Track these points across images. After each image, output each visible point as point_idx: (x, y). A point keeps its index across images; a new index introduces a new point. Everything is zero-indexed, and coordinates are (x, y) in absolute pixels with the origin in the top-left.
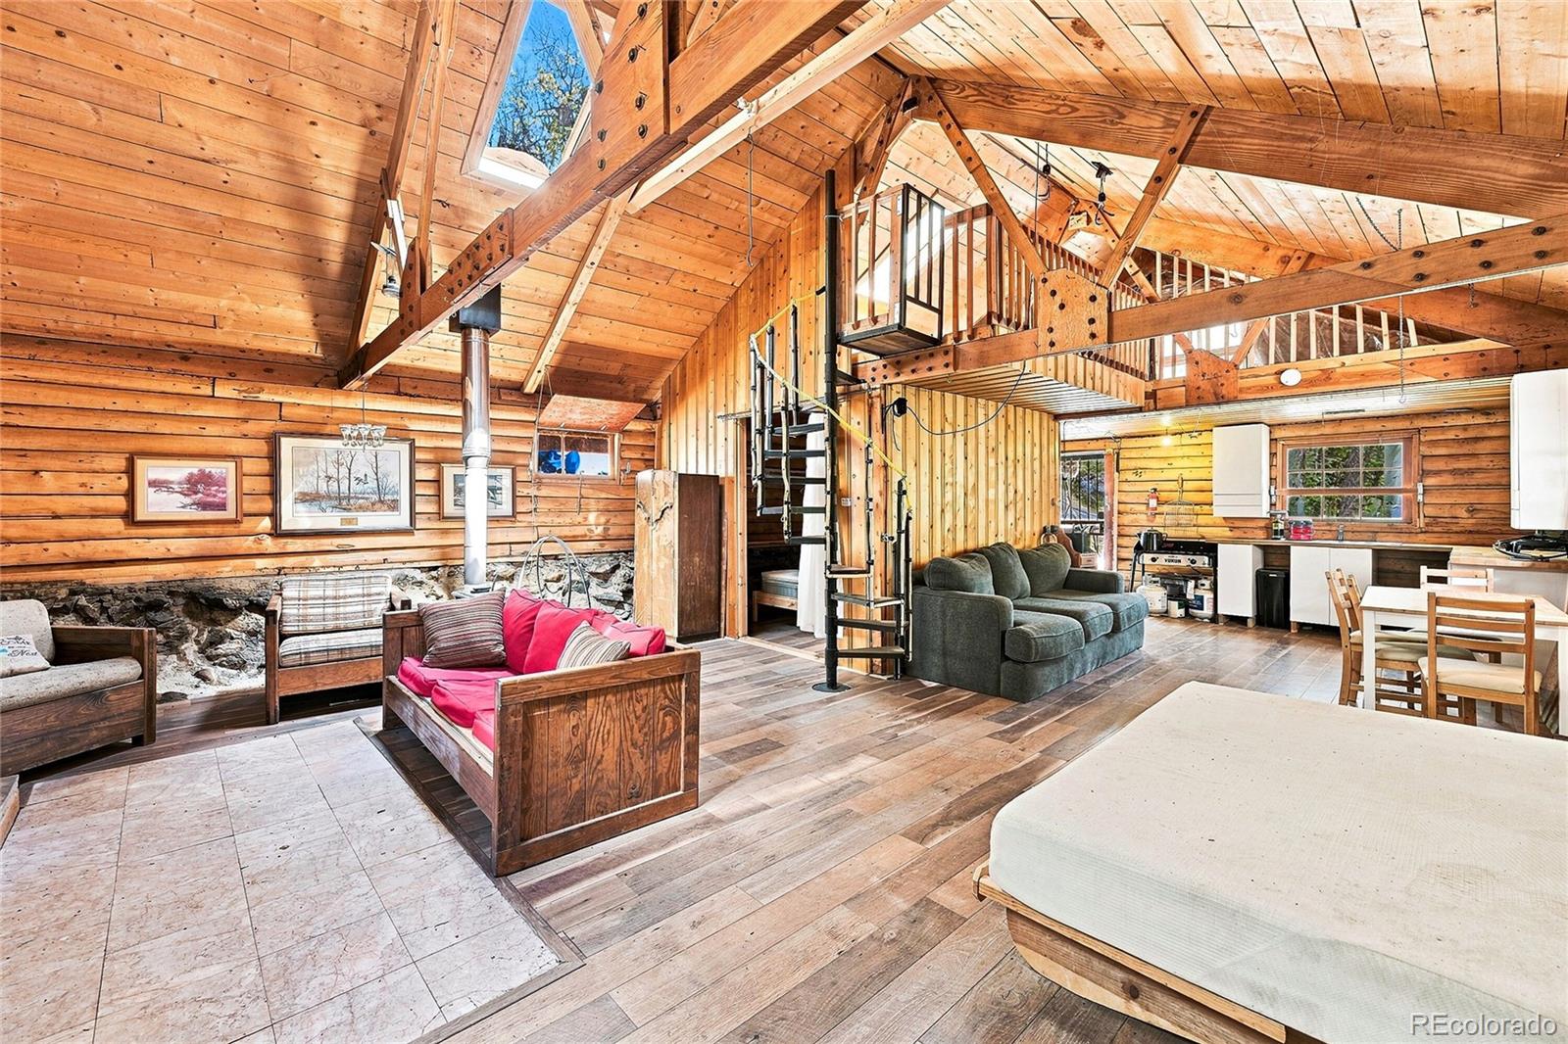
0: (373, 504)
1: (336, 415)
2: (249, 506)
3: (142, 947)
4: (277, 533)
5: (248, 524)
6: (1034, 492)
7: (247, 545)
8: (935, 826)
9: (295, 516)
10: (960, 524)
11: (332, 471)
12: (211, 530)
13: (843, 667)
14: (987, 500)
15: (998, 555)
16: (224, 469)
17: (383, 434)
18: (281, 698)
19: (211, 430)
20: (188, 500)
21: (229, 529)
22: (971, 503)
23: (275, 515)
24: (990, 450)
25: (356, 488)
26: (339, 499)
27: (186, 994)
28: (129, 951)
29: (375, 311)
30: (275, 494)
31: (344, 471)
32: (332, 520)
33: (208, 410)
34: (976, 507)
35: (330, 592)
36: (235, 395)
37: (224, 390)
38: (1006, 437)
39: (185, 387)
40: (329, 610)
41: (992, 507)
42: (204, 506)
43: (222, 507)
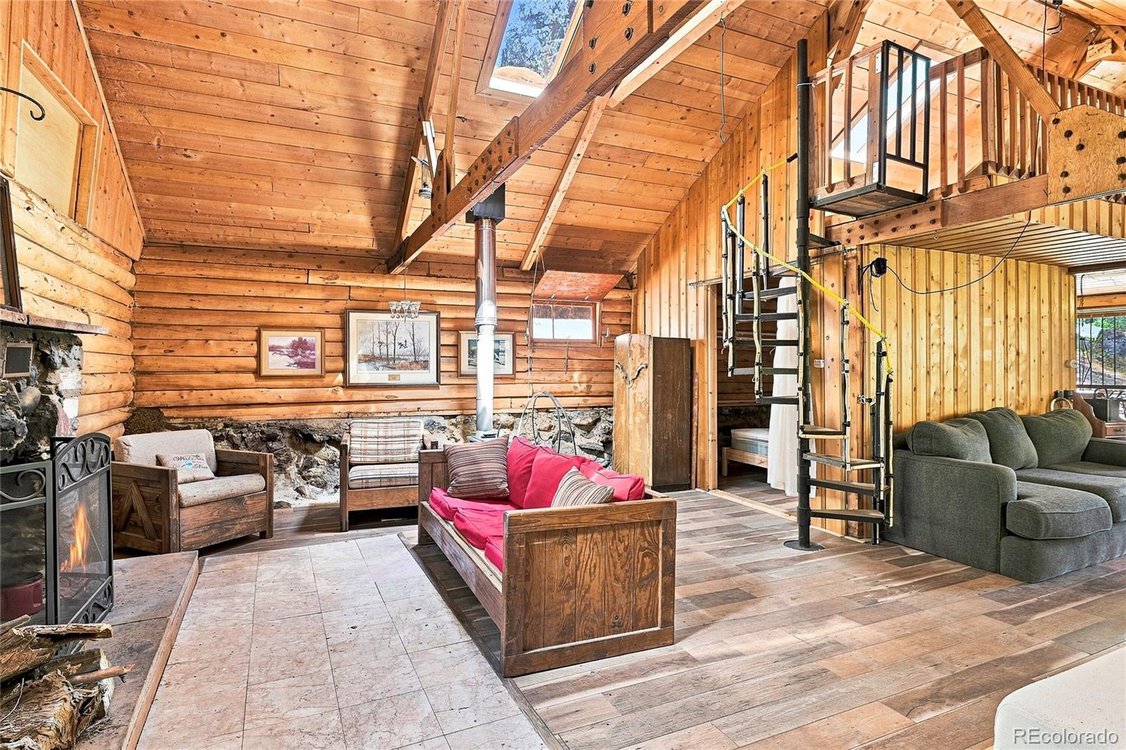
0: (411, 364)
1: (386, 294)
2: (330, 365)
3: (269, 685)
4: (347, 386)
5: (328, 379)
6: (1041, 353)
7: (326, 394)
8: (923, 701)
9: (360, 373)
10: (949, 385)
11: (383, 339)
12: (306, 382)
13: (816, 525)
14: (982, 362)
15: (996, 421)
16: (313, 337)
17: (418, 308)
18: (350, 512)
19: (307, 308)
20: (292, 361)
21: (317, 382)
22: (962, 365)
23: (345, 372)
24: (985, 308)
25: (399, 351)
26: (387, 359)
27: (295, 725)
28: (262, 686)
29: (413, 211)
30: (345, 356)
31: (391, 337)
32: (382, 376)
33: (305, 294)
34: (969, 369)
35: (381, 434)
36: (321, 281)
37: (314, 279)
38: (1006, 293)
39: (290, 277)
40: (381, 447)
41: (987, 369)
42: (301, 365)
43: (312, 365)
